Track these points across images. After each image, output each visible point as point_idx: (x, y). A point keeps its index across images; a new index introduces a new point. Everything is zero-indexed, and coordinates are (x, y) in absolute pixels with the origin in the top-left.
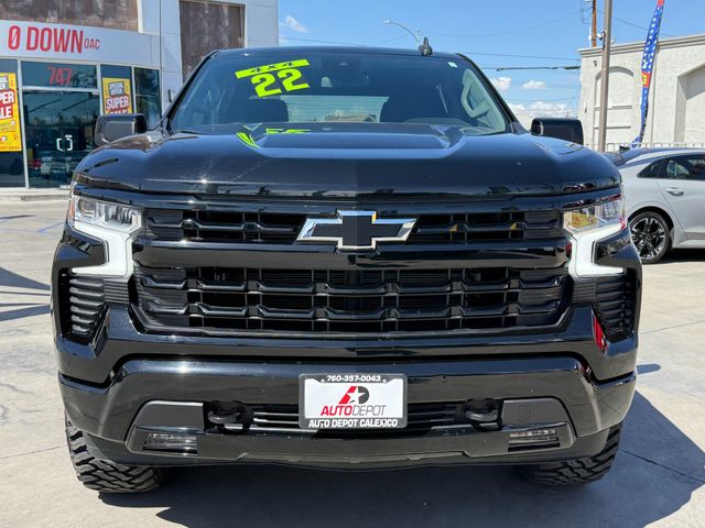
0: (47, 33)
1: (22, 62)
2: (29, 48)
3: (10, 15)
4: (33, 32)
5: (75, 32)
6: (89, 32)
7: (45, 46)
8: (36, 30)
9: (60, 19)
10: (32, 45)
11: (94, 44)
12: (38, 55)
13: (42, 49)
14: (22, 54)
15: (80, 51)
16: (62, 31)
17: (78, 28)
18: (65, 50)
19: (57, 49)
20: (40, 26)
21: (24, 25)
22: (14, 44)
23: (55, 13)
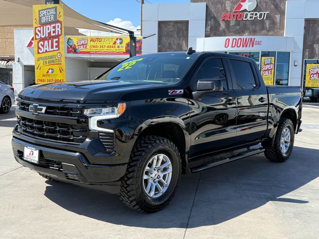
0: (240, 40)
1: (229, 52)
2: (232, 47)
3: (230, 34)
4: (235, 40)
5: (251, 39)
6: (257, 38)
7: (239, 45)
8: (236, 39)
10: (234, 45)
11: (259, 43)
12: (235, 49)
13: (237, 47)
14: (230, 49)
16: (246, 39)
17: (253, 37)
18: (246, 46)
19: (243, 46)
20: (237, 37)
22: (227, 46)
23: (248, 31)
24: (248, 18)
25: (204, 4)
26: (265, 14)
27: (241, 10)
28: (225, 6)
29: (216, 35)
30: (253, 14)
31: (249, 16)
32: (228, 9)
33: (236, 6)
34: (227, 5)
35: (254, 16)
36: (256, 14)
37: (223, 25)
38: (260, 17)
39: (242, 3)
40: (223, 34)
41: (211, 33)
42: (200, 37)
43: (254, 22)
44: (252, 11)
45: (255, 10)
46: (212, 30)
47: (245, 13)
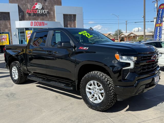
0: (38, 23)
1: (33, 28)
2: (34, 26)
4: (35, 23)
5: (43, 22)
6: (45, 22)
7: (37, 25)
8: (36, 22)
9: (41, 20)
10: (35, 25)
11: (46, 24)
12: (36, 27)
13: (37, 26)
15: (44, 26)
16: (40, 22)
17: (43, 21)
18: (41, 26)
19: (39, 26)
20: (36, 21)
21: (33, 21)
22: (32, 25)
23: (40, 18)
24: (39, 12)
25: (17, 5)
26: (46, 11)
27: (35, 9)
28: (27, 6)
30: (41, 11)
32: (29, 7)
35: (42, 12)
36: (42, 11)
38: (45, 12)
39: (35, 5)
40: (28, 20)
41: (22, 19)
43: (42, 15)
44: (41, 9)
45: (42, 9)
47: (37, 10)
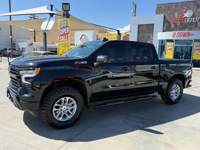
0: (181, 33)
1: (175, 40)
2: (177, 37)
3: (177, 30)
4: (178, 33)
5: (188, 33)
6: (192, 32)
8: (179, 33)
9: (188, 30)
11: (193, 35)
12: (179, 38)
13: (180, 37)
14: (176, 38)
15: (189, 37)
16: (185, 32)
17: (189, 32)
18: (185, 37)
19: (183, 37)
20: (180, 32)
21: (177, 32)
22: (174, 36)
23: (187, 28)
24: (188, 21)
25: (163, 15)
26: (198, 19)
28: (175, 16)
29: (169, 31)
30: (190, 19)
31: (188, 20)
32: (176, 17)
33: (181, 15)
34: (175, 15)
35: (191, 20)
36: (192, 19)
37: (173, 26)
38: (195, 20)
39: (184, 14)
40: (173, 30)
41: (166, 30)
42: (160, 32)
43: (191, 23)
44: (190, 17)
45: (192, 17)
46: (167, 28)
47: (186, 19)
